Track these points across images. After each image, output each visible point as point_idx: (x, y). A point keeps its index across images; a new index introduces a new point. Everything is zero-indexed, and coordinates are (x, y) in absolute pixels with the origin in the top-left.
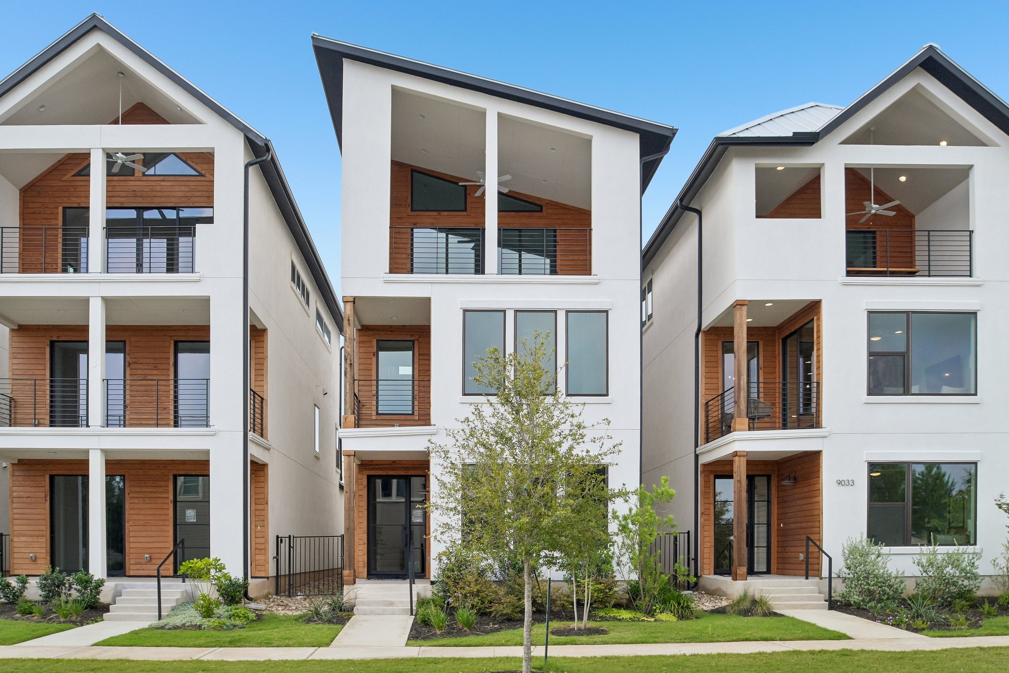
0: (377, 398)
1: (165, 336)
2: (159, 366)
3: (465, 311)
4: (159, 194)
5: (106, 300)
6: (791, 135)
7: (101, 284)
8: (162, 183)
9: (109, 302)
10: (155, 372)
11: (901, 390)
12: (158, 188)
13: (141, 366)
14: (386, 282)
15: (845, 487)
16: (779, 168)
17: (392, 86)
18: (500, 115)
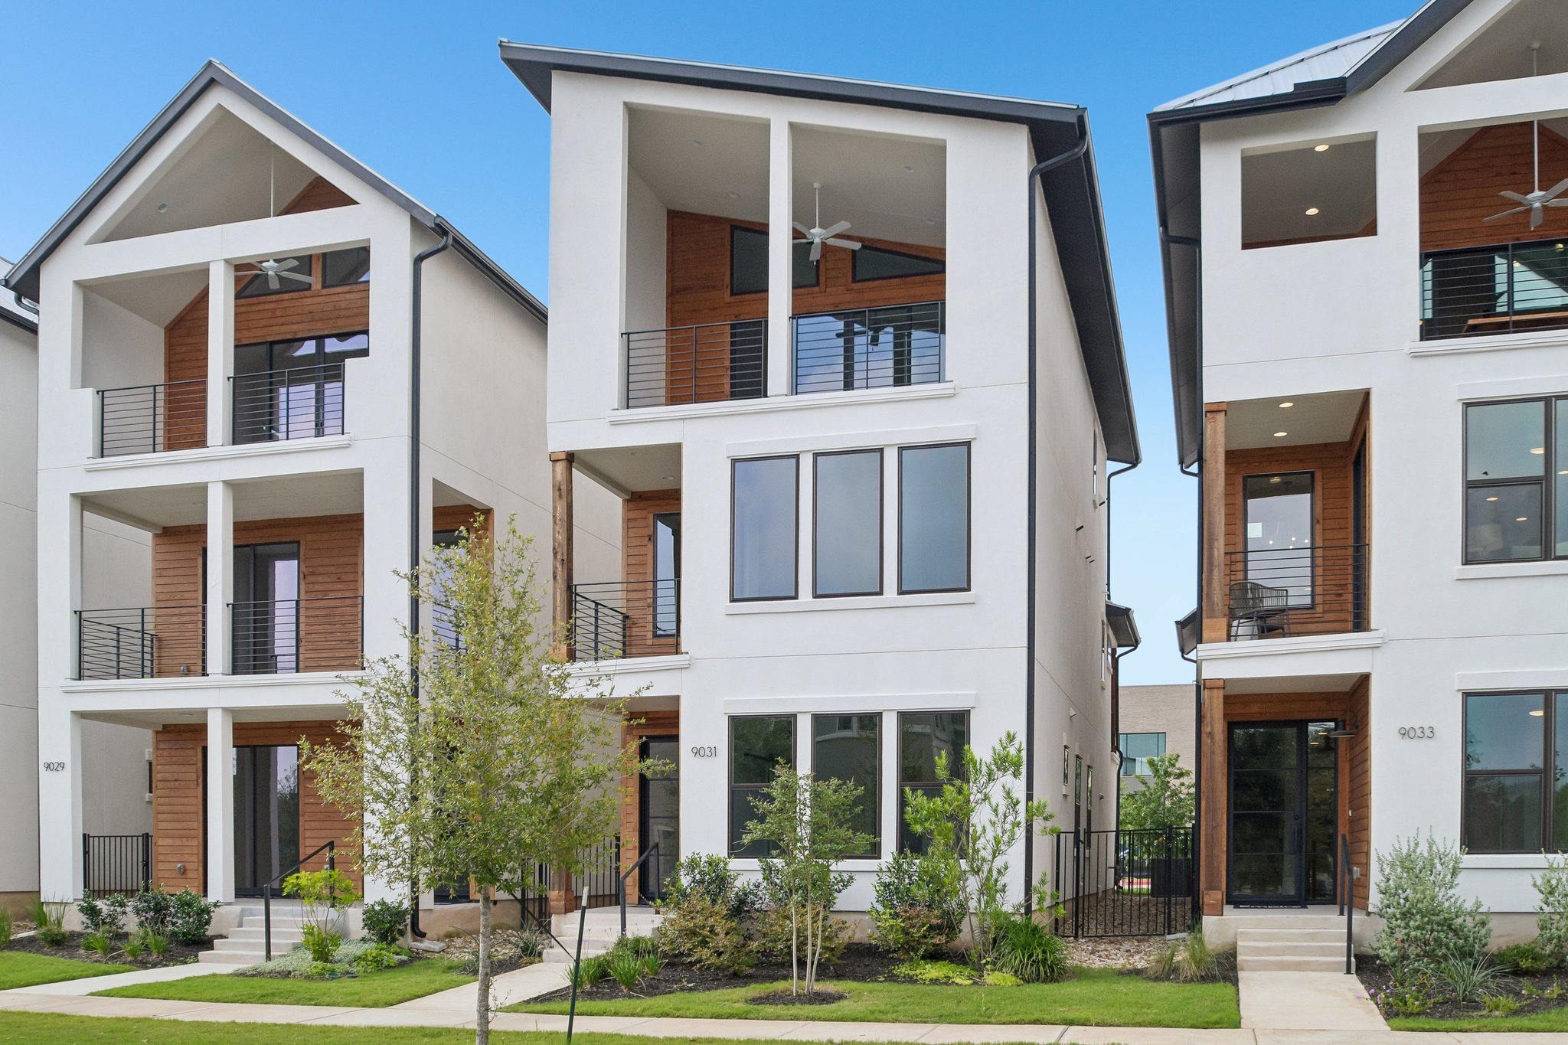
0: (655, 610)
1: (352, 529)
2: (344, 577)
3: (734, 461)
4: (343, 313)
5: (231, 485)
6: (1291, 89)
7: (222, 462)
8: (348, 296)
9: (236, 488)
10: (339, 586)
11: (1536, 550)
12: (343, 305)
13: (320, 579)
14: (614, 424)
15: (1415, 742)
16: (1321, 148)
17: (626, 104)
18: (792, 126)
